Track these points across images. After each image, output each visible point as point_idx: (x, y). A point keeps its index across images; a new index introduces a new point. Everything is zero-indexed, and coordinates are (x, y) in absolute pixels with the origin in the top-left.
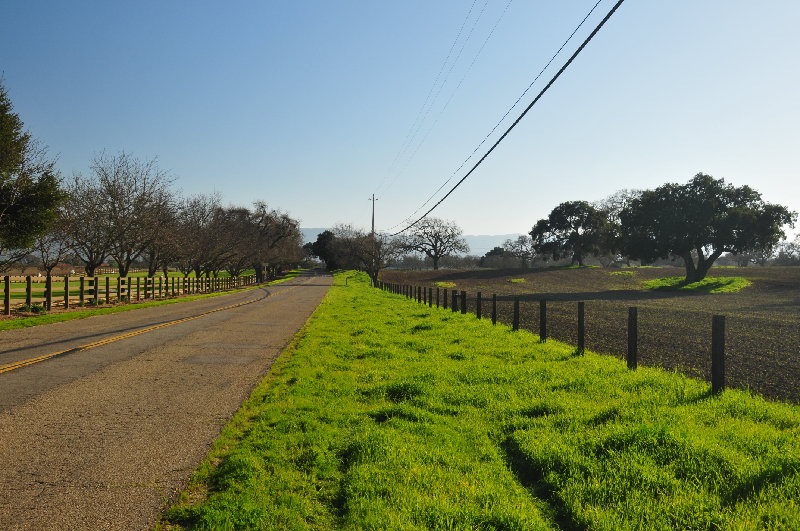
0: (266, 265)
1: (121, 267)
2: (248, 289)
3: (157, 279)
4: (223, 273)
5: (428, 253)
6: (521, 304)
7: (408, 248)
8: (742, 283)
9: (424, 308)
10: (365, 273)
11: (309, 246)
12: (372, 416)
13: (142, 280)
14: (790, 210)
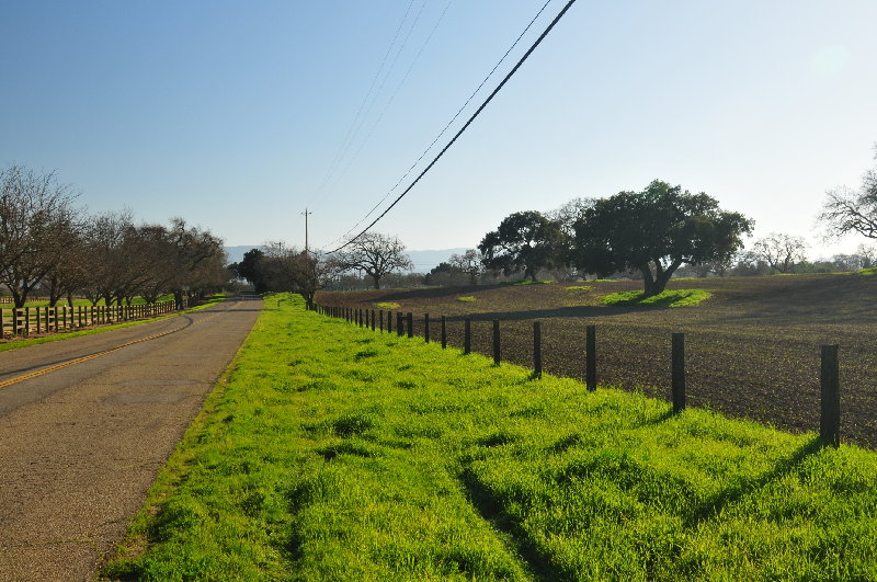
0: (186, 289)
1: (16, 296)
2: (167, 317)
3: (60, 309)
4: (138, 300)
5: (369, 271)
6: (473, 324)
7: (346, 266)
8: (701, 296)
9: (367, 332)
10: (299, 295)
11: (234, 266)
12: (320, 453)
13: (42, 310)
14: (747, 218)
